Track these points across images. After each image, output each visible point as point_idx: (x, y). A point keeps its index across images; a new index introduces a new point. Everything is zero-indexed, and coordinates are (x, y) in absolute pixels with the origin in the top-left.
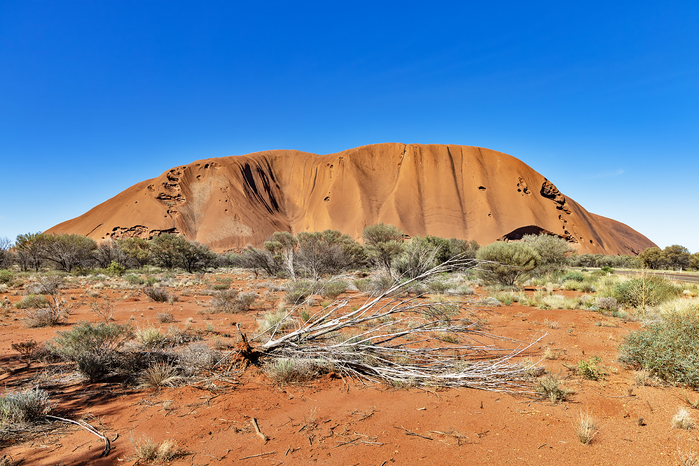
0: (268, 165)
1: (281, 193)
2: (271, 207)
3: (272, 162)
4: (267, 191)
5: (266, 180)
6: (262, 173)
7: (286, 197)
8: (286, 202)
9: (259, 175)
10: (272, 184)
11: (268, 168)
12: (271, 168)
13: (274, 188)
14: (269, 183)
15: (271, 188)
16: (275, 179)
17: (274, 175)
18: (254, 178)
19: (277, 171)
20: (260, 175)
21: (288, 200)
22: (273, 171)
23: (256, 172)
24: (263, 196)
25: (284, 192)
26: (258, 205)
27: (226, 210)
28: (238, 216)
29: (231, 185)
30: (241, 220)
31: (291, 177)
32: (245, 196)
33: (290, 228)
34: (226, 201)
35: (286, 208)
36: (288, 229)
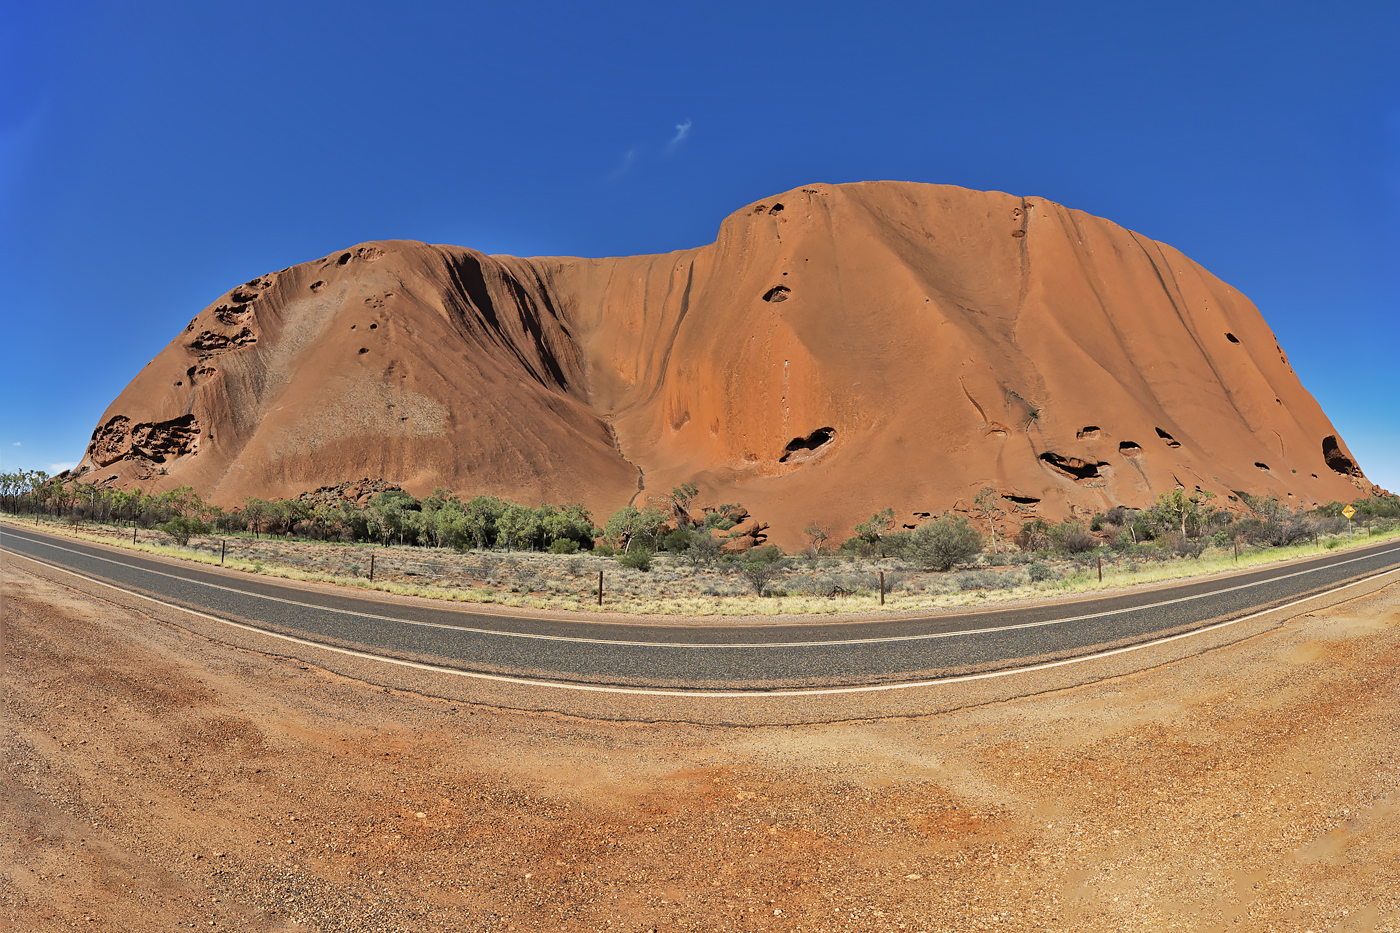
0: (539, 279)
1: (575, 346)
2: (541, 373)
3: (549, 275)
4: (529, 332)
5: (530, 307)
6: (519, 291)
7: (588, 358)
8: (589, 371)
9: (506, 290)
10: (546, 319)
11: (537, 284)
12: (547, 288)
13: (552, 331)
14: (537, 315)
15: (544, 328)
16: (558, 312)
17: (555, 306)
18: (492, 293)
19: (564, 296)
20: (510, 290)
21: (596, 365)
22: (551, 295)
23: (498, 280)
24: (516, 341)
25: (583, 345)
26: (491, 348)
27: (363, 351)
28: (402, 366)
29: (404, 290)
30: (410, 379)
31: (605, 308)
32: (446, 316)
33: (605, 428)
34: (374, 326)
35: (590, 387)
36: (601, 431)
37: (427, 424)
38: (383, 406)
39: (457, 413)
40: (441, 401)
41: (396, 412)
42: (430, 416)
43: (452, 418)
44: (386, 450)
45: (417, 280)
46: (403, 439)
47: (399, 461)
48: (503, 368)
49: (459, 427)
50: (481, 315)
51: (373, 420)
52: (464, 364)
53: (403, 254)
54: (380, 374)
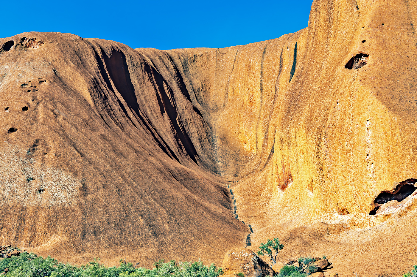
0: (176, 68)
1: (206, 124)
2: (174, 147)
3: (185, 65)
4: (166, 114)
5: (167, 92)
6: (158, 79)
7: (217, 134)
8: (218, 144)
9: (147, 78)
10: (181, 102)
11: (174, 73)
12: (183, 75)
13: (186, 112)
14: (173, 99)
15: (179, 110)
16: (192, 96)
17: (190, 90)
18: (134, 81)
19: (197, 82)
20: (150, 78)
21: (224, 139)
22: (186, 81)
23: (140, 70)
24: (153, 122)
25: (212, 122)
26: (129, 128)
27: (12, 130)
28: (45, 144)
29: (57, 77)
30: (51, 155)
31: (230, 90)
32: (90, 101)
33: (225, 193)
34: (25, 109)
35: (219, 158)
36: (220, 196)
37: (62, 195)
38: (22, 179)
39: (89, 184)
40: (76, 175)
41: (34, 184)
42: (64, 188)
43: (84, 189)
44: (22, 218)
45: (68, 69)
46: (39, 208)
47: (33, 228)
48: (135, 145)
49: (90, 197)
50: (122, 101)
51: (13, 192)
52: (100, 143)
53: (59, 45)
54: (24, 151)
